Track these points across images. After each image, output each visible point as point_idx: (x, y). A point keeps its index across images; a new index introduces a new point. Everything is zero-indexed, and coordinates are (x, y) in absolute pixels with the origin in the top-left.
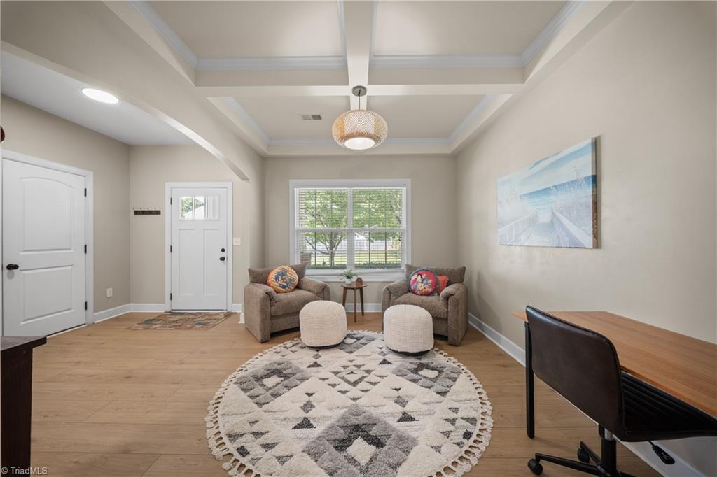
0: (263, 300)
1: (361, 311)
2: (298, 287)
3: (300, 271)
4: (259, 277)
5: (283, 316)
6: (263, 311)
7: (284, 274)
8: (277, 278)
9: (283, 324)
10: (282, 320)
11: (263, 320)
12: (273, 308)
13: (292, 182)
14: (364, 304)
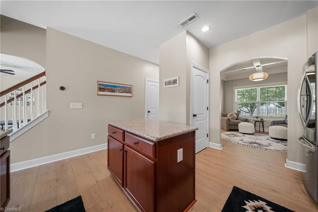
0: (227, 120)
1: (262, 131)
2: (237, 119)
3: (238, 115)
4: (224, 115)
5: (233, 125)
6: (227, 123)
7: (232, 115)
8: (230, 116)
9: (233, 128)
10: (232, 126)
11: (227, 125)
12: (230, 123)
13: (234, 88)
14: (264, 129)
